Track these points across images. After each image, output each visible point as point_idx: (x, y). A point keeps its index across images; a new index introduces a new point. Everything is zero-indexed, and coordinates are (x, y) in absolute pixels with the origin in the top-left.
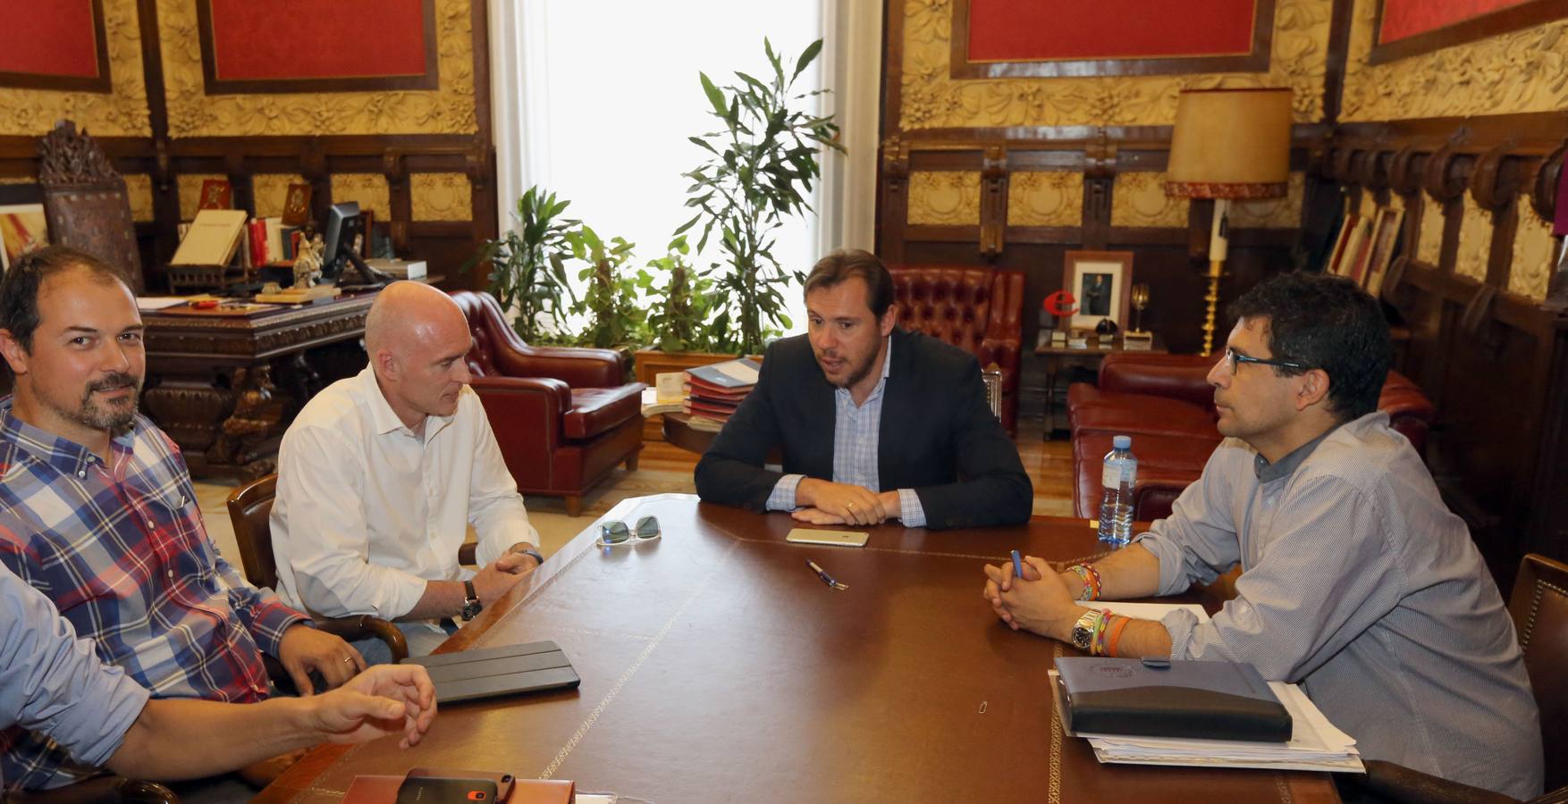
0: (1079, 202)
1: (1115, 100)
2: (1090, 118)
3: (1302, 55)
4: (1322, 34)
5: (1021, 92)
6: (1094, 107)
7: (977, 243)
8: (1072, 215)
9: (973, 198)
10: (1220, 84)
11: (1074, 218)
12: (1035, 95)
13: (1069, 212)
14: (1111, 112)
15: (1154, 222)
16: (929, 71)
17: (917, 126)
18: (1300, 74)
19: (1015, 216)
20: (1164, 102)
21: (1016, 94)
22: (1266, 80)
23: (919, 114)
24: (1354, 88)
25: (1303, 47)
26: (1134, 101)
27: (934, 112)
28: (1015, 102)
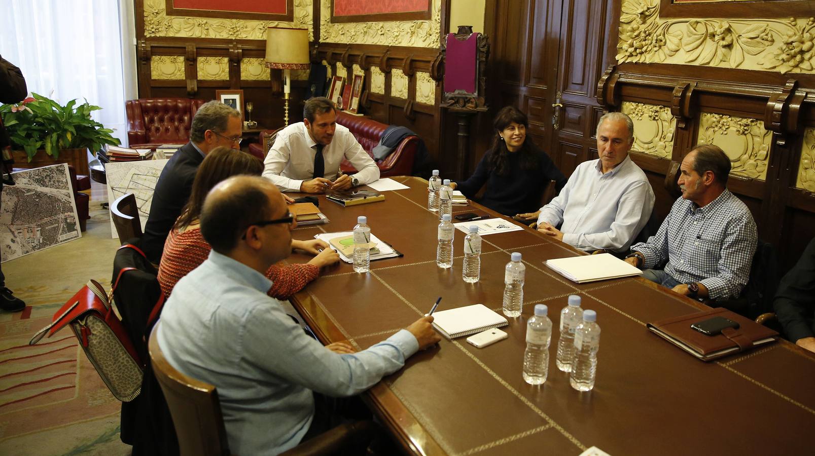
0: (227, 70)
1: (238, 29)
2: (229, 35)
3: (304, 17)
4: (310, 9)
5: (199, 23)
6: (230, 31)
7: (186, 87)
8: (225, 75)
9: (182, 68)
10: (277, 25)
11: (225, 76)
12: (205, 24)
13: (223, 74)
14: (237, 33)
15: (257, 78)
16: (156, 11)
17: (153, 35)
18: (304, 23)
19: (201, 75)
20: (257, 30)
21: (197, 24)
22: (292, 25)
23: (153, 30)
24: (325, 30)
25: (304, 14)
26: (245, 29)
27: (160, 29)
28: (196, 27)
